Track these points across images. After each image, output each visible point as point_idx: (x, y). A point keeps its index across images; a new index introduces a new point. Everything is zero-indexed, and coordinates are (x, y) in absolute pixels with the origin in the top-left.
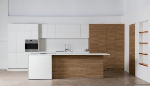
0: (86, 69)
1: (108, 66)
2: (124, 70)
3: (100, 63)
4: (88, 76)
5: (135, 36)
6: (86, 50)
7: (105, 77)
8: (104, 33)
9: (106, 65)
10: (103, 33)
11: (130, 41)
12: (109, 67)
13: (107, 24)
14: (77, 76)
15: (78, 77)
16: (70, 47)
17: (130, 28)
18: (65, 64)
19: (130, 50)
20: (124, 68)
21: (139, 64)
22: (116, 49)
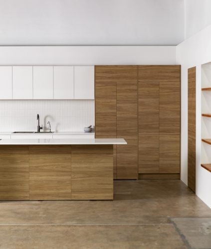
0: (70, 177)
1: (140, 169)
2: (179, 179)
3: (106, 163)
4: (75, 197)
5: (195, 97)
6: (89, 129)
7: (116, 197)
8: (132, 87)
9: (136, 165)
10: (128, 88)
11: (189, 109)
12: (142, 171)
13: (138, 66)
14: (48, 195)
15: (50, 198)
16: (49, 122)
17: (189, 75)
18: (18, 166)
19: (189, 131)
20: (179, 174)
21: (202, 166)
22: (160, 128)
